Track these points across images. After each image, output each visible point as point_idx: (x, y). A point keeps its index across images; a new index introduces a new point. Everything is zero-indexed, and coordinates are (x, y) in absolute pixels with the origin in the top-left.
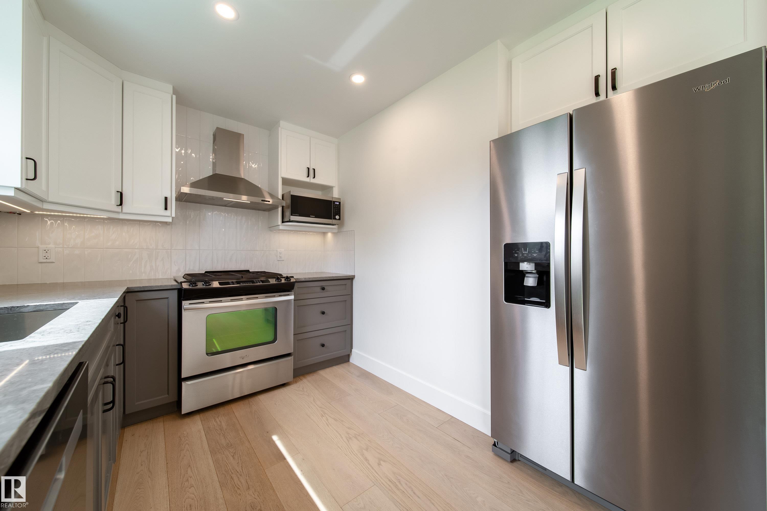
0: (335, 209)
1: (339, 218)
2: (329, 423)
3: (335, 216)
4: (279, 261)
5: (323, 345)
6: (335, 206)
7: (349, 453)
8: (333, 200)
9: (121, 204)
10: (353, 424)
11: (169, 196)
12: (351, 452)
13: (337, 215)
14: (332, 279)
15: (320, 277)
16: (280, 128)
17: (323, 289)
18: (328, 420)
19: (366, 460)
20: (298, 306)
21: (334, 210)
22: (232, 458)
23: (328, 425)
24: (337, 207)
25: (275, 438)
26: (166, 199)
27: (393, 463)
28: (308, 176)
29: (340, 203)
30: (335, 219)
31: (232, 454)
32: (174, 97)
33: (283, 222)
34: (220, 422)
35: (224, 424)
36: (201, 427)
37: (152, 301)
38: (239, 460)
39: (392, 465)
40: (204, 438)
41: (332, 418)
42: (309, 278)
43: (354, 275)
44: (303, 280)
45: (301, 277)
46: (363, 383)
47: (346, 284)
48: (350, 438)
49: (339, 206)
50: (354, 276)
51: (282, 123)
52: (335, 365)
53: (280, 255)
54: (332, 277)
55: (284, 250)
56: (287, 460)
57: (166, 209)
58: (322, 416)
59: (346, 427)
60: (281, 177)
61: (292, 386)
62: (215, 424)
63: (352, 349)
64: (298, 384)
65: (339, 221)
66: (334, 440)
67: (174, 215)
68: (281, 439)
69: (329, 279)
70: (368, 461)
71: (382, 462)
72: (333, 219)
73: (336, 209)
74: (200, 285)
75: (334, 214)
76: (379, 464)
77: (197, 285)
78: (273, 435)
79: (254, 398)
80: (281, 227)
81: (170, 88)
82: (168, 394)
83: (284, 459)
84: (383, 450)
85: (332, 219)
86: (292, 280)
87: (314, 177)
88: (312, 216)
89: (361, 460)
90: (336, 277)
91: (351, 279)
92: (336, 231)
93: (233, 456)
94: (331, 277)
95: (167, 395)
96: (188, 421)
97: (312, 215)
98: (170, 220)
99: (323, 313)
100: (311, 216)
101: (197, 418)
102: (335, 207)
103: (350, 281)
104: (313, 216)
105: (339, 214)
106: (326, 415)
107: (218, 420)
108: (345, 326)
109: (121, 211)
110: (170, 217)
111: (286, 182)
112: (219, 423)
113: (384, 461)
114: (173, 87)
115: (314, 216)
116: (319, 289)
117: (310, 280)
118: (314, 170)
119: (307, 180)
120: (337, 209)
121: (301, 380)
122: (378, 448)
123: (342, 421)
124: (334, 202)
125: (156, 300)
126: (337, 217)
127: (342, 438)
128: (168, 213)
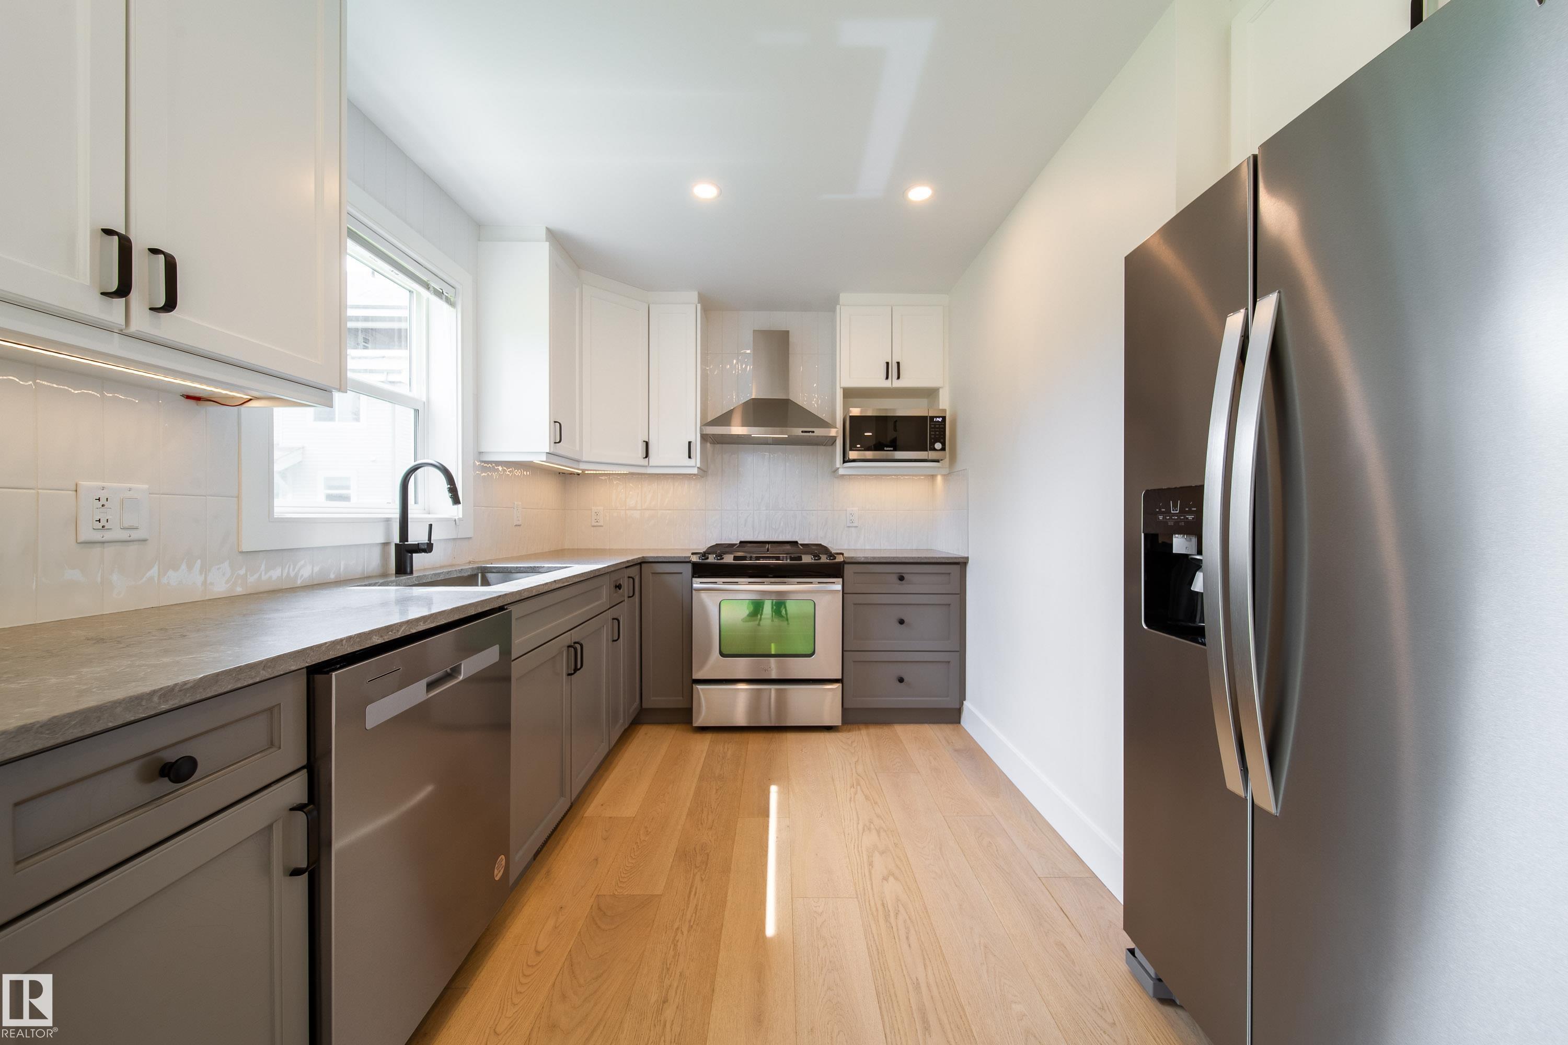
0: (933, 431)
1: (942, 448)
2: (854, 797)
3: (932, 444)
4: (849, 527)
5: (901, 680)
6: (933, 426)
7: (853, 846)
8: (930, 415)
9: (647, 456)
10: (889, 812)
11: (693, 440)
12: (856, 846)
13: (937, 442)
14: (919, 561)
15: (894, 557)
16: (838, 307)
17: (901, 578)
18: (856, 794)
19: (871, 864)
20: (856, 604)
21: (932, 433)
22: (715, 791)
23: (850, 801)
24: (937, 426)
25: (774, 789)
26: (690, 443)
27: (909, 888)
28: (887, 378)
29: (944, 418)
30: (935, 449)
31: (717, 788)
32: (699, 306)
33: (844, 462)
34: (728, 749)
35: (729, 753)
36: (706, 748)
37: (665, 575)
38: (721, 797)
39: (904, 889)
40: (703, 759)
41: (864, 795)
42: (873, 557)
43: (966, 556)
44: (862, 560)
45: (860, 555)
46: (957, 762)
47: (949, 574)
48: (869, 829)
49: (943, 423)
50: (967, 558)
51: (844, 297)
52: (929, 723)
53: (851, 518)
54: (919, 557)
55: (857, 509)
56: (769, 819)
57: (690, 457)
58: (852, 786)
59: (876, 813)
60: (840, 388)
61: (841, 734)
62: (722, 749)
63: (965, 699)
64: (850, 733)
65: (941, 453)
66: (845, 822)
67: (698, 465)
68: (780, 793)
69: (925, 561)
70: (872, 867)
71: (891, 879)
72: (930, 450)
73: (935, 431)
74: (712, 559)
75: (933, 440)
76: (885, 879)
77: (723, 558)
78: (773, 785)
79: (781, 734)
80: (841, 472)
81: (694, 296)
82: (683, 697)
83: (768, 816)
84: (907, 864)
85: (927, 450)
86: (840, 559)
87: (898, 378)
88: (888, 449)
89: (862, 861)
90: (926, 558)
91: (961, 564)
92: (946, 471)
93: (717, 790)
94: (915, 557)
95: (681, 698)
96: (698, 736)
97: (887, 447)
98: (695, 471)
99: (901, 622)
100: (885, 449)
101: (708, 737)
102: (933, 428)
103: (958, 567)
104: (890, 449)
105: (942, 440)
106: (859, 787)
107: (726, 747)
108: (949, 653)
109: (647, 464)
110: (694, 467)
111: (850, 394)
112: (726, 750)
113: (896, 879)
114: (699, 294)
115: (892, 449)
116: (894, 578)
117: (875, 561)
118: (898, 363)
119: (887, 384)
120: (937, 431)
121: (859, 729)
122: (900, 859)
123: (876, 803)
124: (932, 418)
125: (674, 575)
126: (938, 446)
127: (858, 823)
128: (691, 462)
